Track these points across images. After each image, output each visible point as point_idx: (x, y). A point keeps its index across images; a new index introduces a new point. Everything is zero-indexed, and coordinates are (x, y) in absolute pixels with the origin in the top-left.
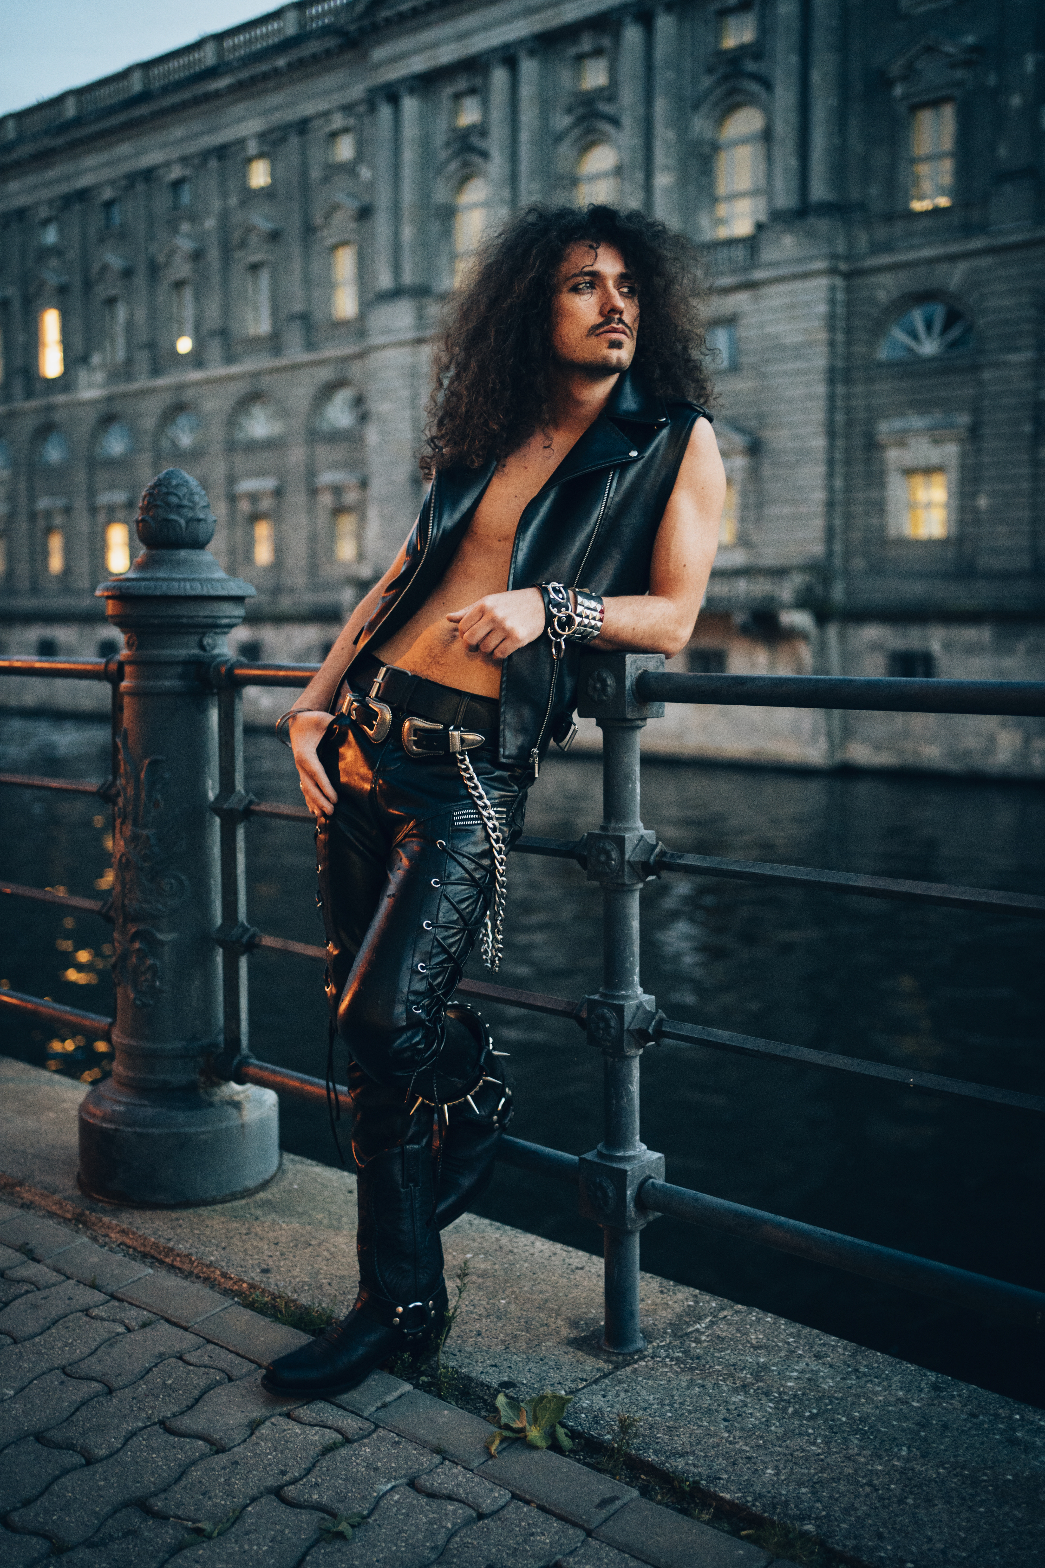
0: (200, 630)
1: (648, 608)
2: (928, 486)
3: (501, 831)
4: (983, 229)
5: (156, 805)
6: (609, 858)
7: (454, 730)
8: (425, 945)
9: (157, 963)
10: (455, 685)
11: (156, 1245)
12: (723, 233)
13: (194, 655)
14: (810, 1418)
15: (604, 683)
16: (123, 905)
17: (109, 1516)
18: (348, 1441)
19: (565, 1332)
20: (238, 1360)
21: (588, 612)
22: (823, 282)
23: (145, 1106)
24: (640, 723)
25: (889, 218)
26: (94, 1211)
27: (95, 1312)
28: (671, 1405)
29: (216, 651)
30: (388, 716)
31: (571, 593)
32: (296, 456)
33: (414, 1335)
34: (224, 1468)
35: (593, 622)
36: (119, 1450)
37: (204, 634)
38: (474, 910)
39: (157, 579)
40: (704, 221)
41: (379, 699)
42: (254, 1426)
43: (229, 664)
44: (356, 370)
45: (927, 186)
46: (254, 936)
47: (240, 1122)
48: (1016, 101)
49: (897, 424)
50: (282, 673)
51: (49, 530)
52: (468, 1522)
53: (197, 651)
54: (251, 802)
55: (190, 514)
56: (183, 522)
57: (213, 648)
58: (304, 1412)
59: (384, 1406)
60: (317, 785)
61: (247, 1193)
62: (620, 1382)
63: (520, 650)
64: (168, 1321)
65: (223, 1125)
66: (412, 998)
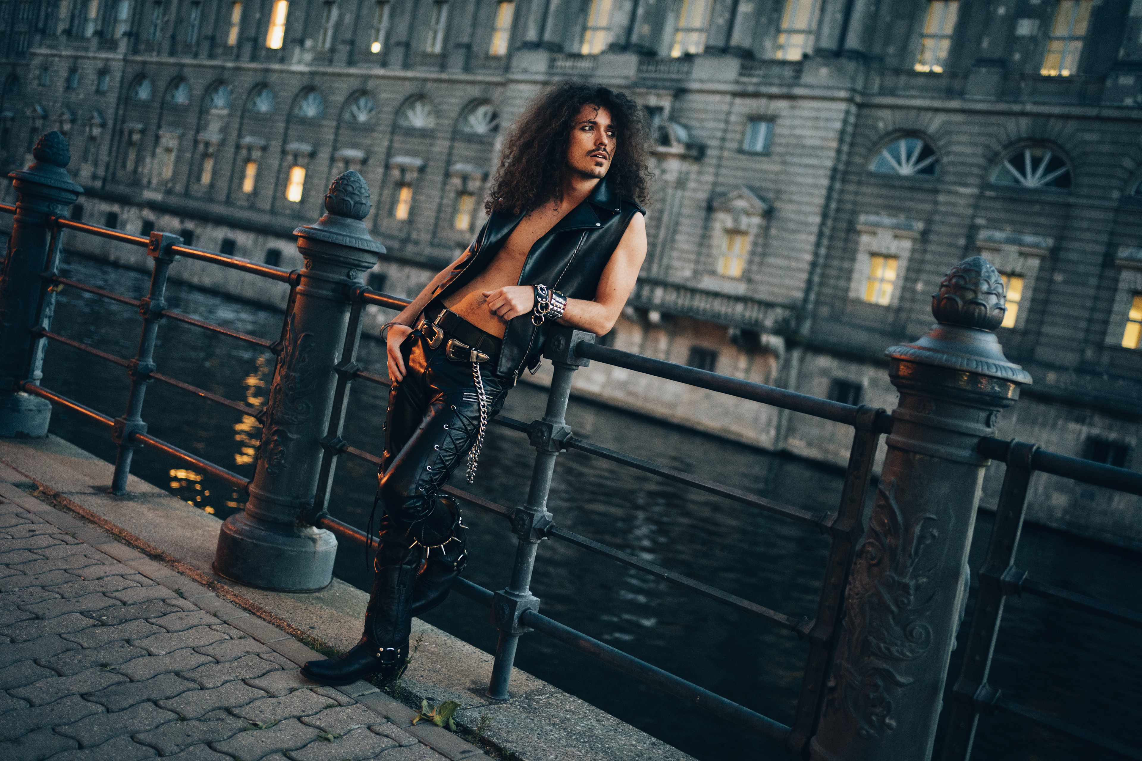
0: (349, 266)
1: (590, 308)
2: (885, 266)
3: (487, 408)
4: (961, 94)
5: (304, 360)
6: (543, 435)
7: (475, 350)
8: (433, 457)
9: (285, 451)
10: (480, 327)
11: (253, 605)
12: (780, 55)
13: (343, 280)
14: (583, 742)
15: (559, 342)
16: (272, 414)
17: (209, 711)
18: (340, 705)
19: (468, 685)
20: (289, 662)
21: (557, 304)
22: (843, 106)
23: (261, 529)
24: (574, 367)
25: (898, 72)
26: (220, 582)
27: (214, 627)
28: (513, 723)
29: (356, 280)
30: (442, 336)
31: (550, 292)
32: (441, 146)
33: (387, 665)
34: (273, 704)
35: (559, 310)
36: (218, 687)
37: (351, 269)
38: (463, 446)
39: (331, 233)
40: (768, 44)
41: (439, 326)
42: (292, 690)
43: (362, 289)
44: (496, 94)
45: (928, 55)
46: (344, 445)
47: (312, 549)
48: (1002, 11)
49: (873, 218)
50: (391, 301)
51: (248, 160)
52: (394, 747)
53: (345, 278)
54: (358, 370)
55: (358, 199)
56: (352, 203)
57: (355, 278)
58: (320, 690)
59: (363, 695)
60: (397, 365)
61: (309, 591)
62: (490, 710)
63: (517, 317)
64: (254, 638)
65: (304, 550)
66: (420, 482)
